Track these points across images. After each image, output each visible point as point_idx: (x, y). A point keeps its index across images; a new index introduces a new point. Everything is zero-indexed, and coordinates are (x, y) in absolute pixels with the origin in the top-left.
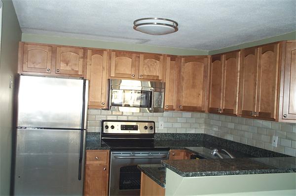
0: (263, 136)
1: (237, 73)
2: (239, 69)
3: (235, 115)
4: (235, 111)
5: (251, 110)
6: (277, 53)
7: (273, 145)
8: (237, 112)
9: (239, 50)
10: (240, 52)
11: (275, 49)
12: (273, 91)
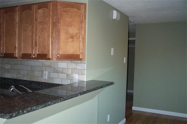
0: (35, 72)
1: (16, 24)
2: (17, 21)
3: (16, 58)
4: (16, 55)
5: (30, 52)
6: (50, 10)
7: (44, 78)
8: (17, 55)
9: (17, 6)
10: (17, 8)
11: (48, 6)
12: (48, 38)
